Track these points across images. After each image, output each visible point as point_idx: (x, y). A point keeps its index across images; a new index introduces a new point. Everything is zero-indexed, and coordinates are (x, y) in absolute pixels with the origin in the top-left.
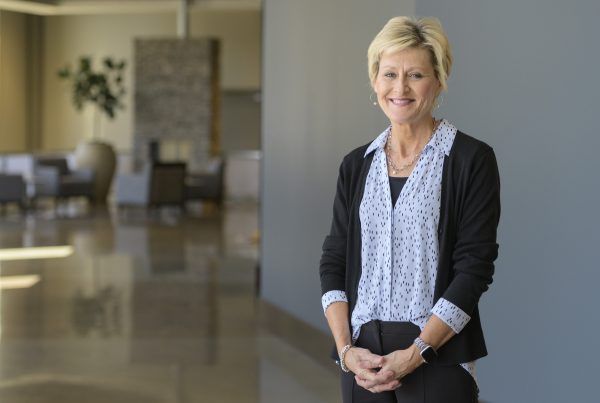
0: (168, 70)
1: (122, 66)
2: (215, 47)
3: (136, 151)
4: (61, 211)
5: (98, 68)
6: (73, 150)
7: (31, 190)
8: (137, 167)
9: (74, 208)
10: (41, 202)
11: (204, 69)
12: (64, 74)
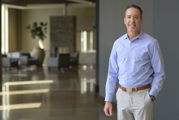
0: (60, 26)
1: (46, 24)
2: (74, 18)
3: (51, 51)
4: (28, 69)
5: (39, 25)
6: (32, 50)
7: (19, 63)
8: (51, 55)
9: (32, 68)
10: (22, 67)
11: (72, 25)
12: (28, 28)
